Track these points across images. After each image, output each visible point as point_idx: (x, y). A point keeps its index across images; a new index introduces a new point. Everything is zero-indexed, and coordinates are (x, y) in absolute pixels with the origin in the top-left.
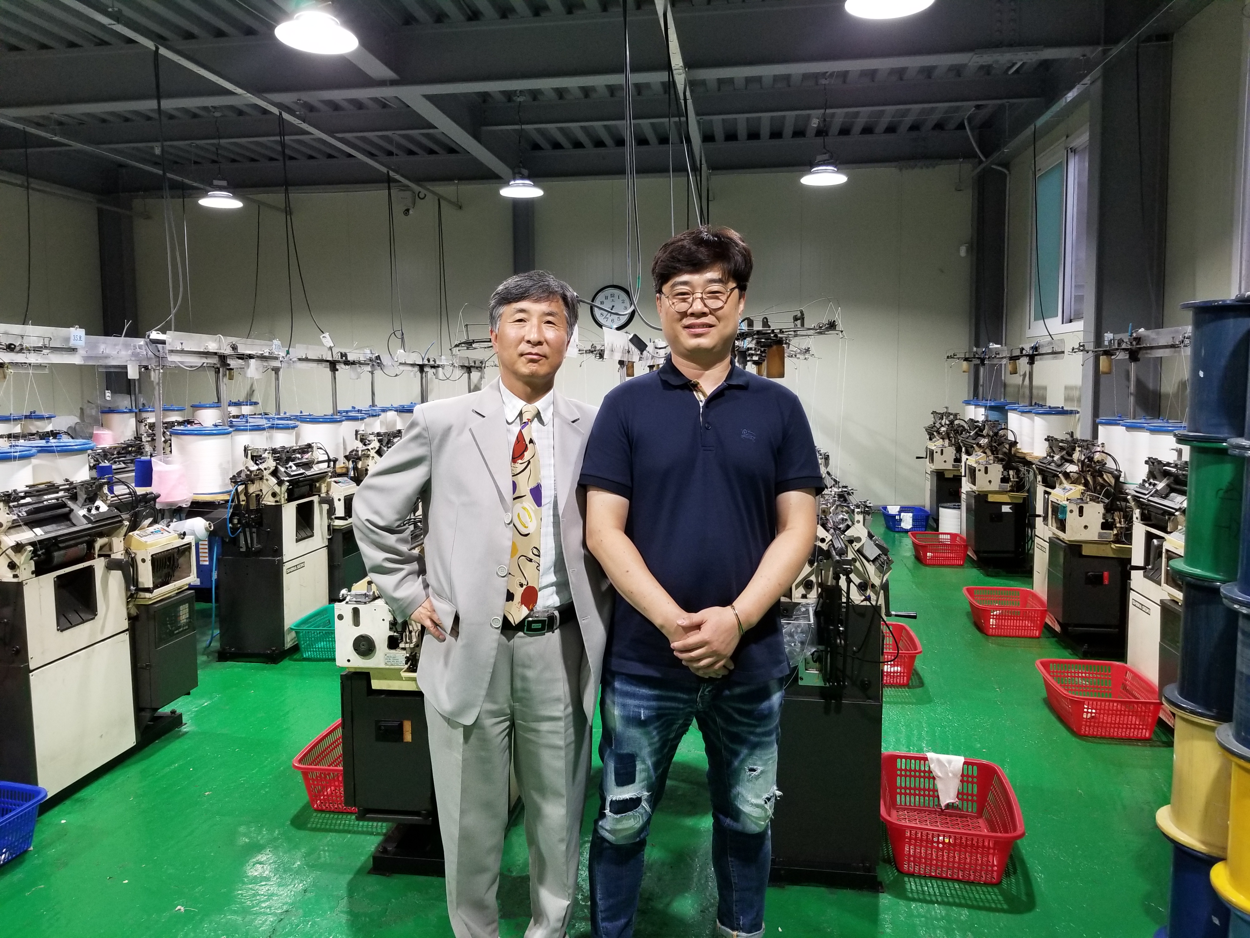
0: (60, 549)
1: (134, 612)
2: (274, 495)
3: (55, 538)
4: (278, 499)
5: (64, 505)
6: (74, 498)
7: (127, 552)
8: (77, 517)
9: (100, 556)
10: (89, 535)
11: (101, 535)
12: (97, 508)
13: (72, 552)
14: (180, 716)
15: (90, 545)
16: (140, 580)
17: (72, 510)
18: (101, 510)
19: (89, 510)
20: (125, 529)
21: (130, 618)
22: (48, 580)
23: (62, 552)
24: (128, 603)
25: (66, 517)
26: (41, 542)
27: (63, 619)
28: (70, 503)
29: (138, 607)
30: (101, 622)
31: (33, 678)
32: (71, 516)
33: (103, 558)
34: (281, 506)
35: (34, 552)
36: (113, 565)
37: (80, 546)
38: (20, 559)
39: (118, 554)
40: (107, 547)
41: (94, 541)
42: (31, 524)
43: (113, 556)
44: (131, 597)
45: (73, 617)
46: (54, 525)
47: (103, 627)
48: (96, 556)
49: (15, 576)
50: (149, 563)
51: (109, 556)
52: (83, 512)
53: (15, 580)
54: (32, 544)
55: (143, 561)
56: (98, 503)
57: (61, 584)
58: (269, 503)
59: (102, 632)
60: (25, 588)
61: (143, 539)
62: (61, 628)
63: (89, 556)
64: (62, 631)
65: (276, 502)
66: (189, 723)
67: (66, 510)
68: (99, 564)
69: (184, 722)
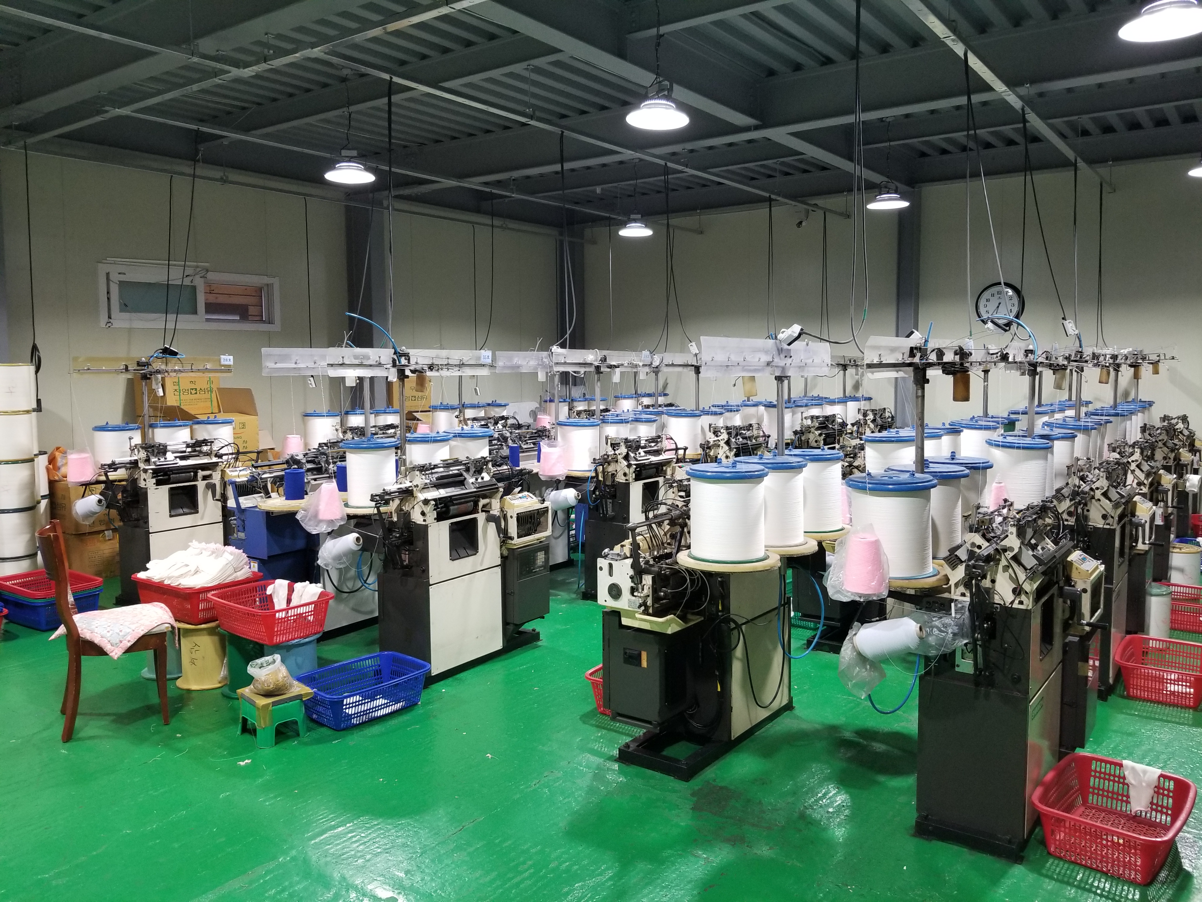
0: (454, 505)
1: (505, 553)
2: (625, 474)
3: (450, 497)
4: (627, 478)
5: (461, 475)
6: (467, 470)
7: (502, 510)
8: (468, 483)
9: (482, 511)
10: (475, 496)
11: (484, 497)
12: (482, 478)
13: (463, 507)
14: (538, 633)
15: (476, 504)
16: (509, 531)
17: (465, 479)
18: (485, 480)
19: (477, 479)
20: (501, 494)
21: (502, 556)
22: (445, 525)
23: (456, 507)
24: (501, 547)
25: (461, 483)
26: (440, 499)
27: (454, 553)
28: (464, 474)
29: (509, 549)
30: (481, 557)
31: (432, 589)
32: (465, 482)
33: (484, 513)
34: (629, 483)
35: (436, 505)
36: (491, 518)
37: (469, 504)
38: (428, 509)
39: (495, 511)
40: (488, 506)
41: (478, 501)
42: (438, 486)
43: (491, 512)
44: (503, 543)
45: (462, 552)
46: (453, 488)
47: (482, 560)
48: (480, 510)
49: (424, 521)
50: (515, 519)
51: (489, 511)
52: (472, 480)
53: (424, 523)
54: (435, 500)
55: (511, 517)
56: (484, 474)
57: (454, 529)
58: (621, 481)
59: (481, 564)
60: (429, 529)
61: (513, 502)
62: (453, 559)
63: (475, 511)
64: (453, 560)
65: (626, 480)
66: (544, 640)
67: (462, 478)
68: (481, 517)
69: (541, 638)
